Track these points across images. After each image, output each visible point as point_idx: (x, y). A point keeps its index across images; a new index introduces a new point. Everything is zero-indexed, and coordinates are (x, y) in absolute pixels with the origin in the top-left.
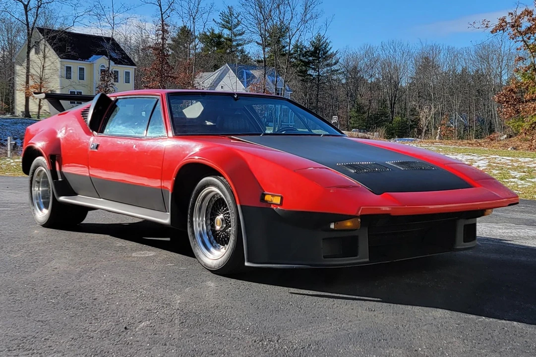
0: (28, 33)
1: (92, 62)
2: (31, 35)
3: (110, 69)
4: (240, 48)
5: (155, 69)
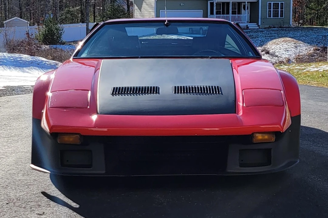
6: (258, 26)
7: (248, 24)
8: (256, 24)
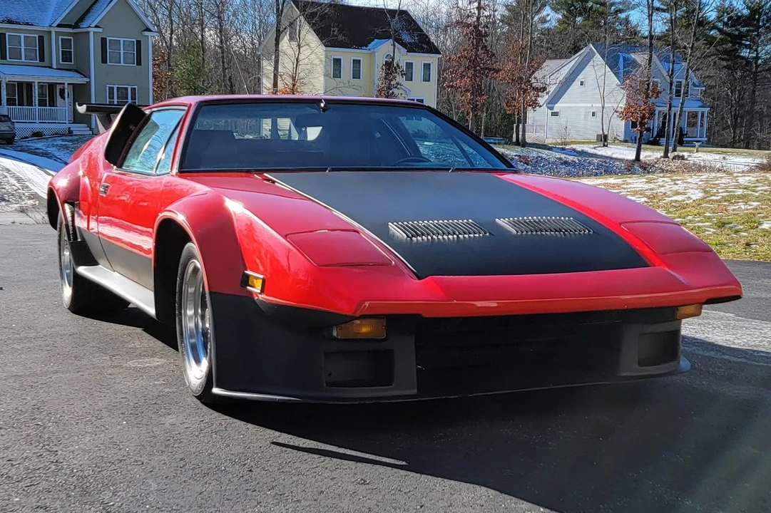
0: (278, 10)
1: (372, 51)
2: (282, 12)
3: (395, 61)
4: (622, 16)
5: (466, 57)
6: (90, 130)
7: (70, 125)
8: (86, 125)
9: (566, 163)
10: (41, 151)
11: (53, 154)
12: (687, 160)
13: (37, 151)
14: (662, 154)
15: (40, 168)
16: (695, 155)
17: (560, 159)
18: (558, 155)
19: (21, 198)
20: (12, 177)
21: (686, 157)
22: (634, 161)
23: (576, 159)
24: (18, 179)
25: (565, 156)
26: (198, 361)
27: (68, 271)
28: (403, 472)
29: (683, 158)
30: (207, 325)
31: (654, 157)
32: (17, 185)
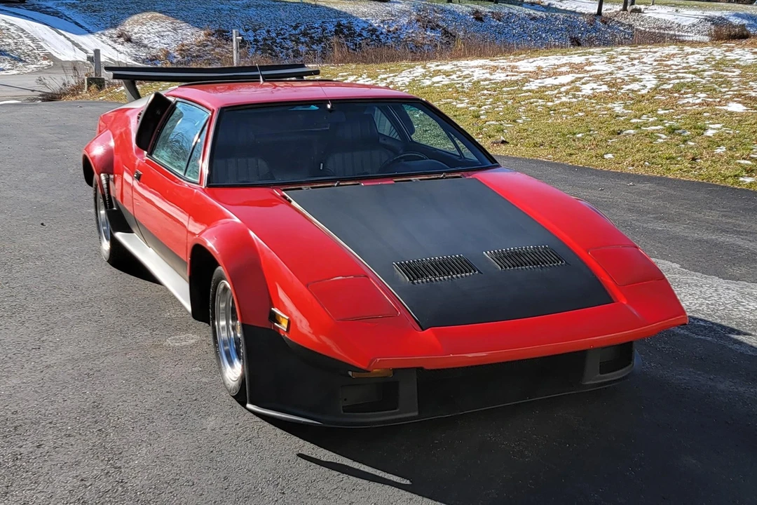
9: (534, 19)
10: (52, 10)
11: (63, 14)
12: (643, 13)
13: (48, 10)
14: (622, 7)
15: (53, 28)
16: (651, 7)
17: (529, 15)
18: (528, 11)
19: (36, 58)
20: (27, 37)
21: (642, 10)
22: (595, 15)
23: (543, 15)
24: (33, 40)
25: (534, 11)
26: (231, 363)
27: (104, 228)
28: (408, 495)
29: (639, 11)
30: (239, 335)
31: (615, 10)
32: (32, 45)
